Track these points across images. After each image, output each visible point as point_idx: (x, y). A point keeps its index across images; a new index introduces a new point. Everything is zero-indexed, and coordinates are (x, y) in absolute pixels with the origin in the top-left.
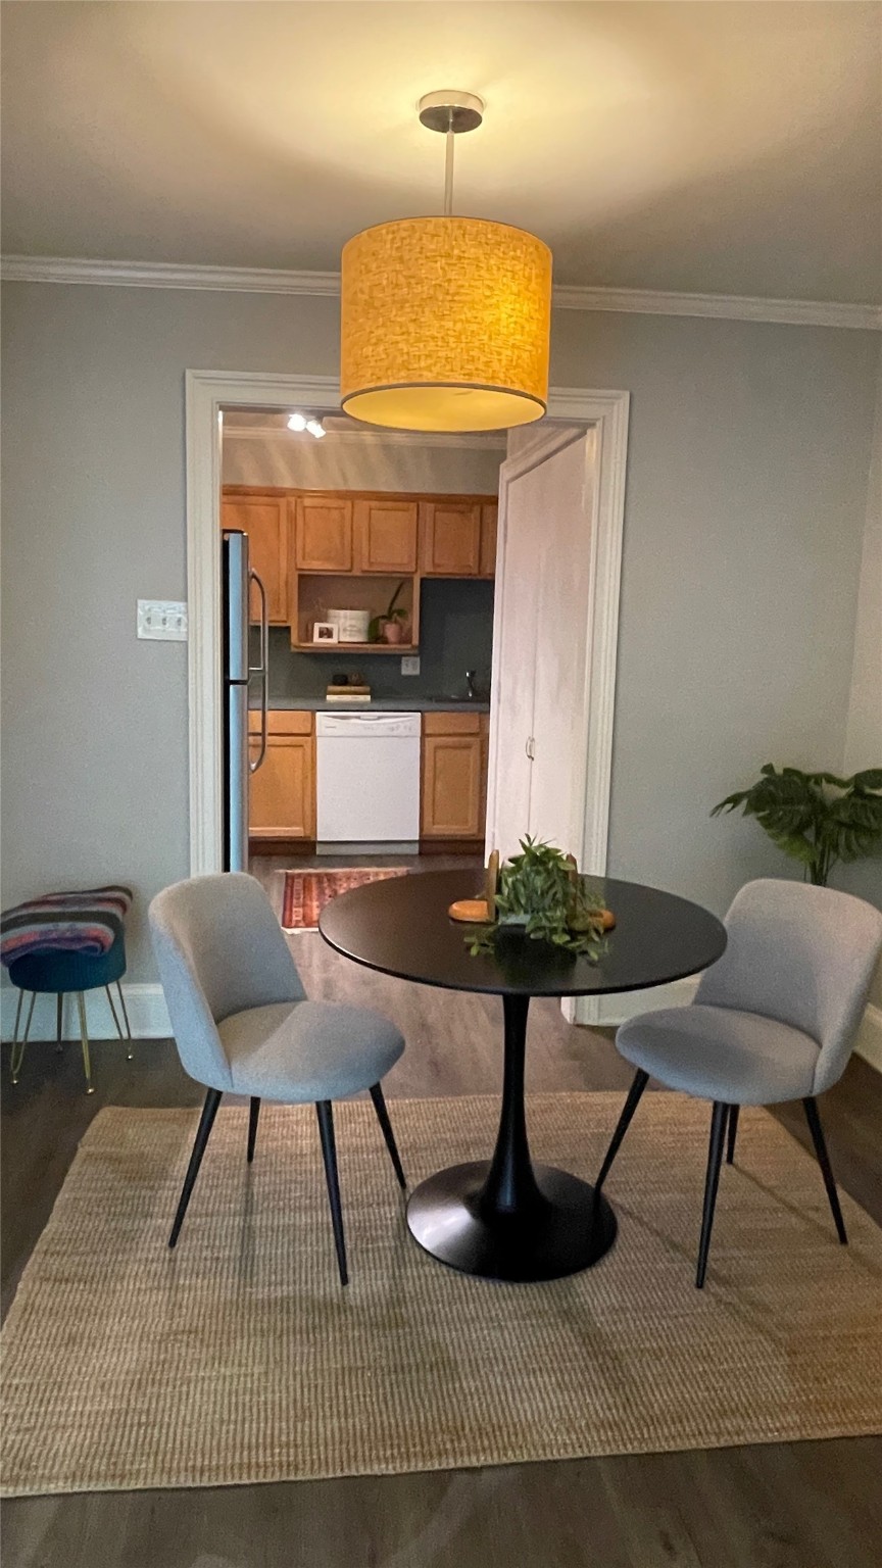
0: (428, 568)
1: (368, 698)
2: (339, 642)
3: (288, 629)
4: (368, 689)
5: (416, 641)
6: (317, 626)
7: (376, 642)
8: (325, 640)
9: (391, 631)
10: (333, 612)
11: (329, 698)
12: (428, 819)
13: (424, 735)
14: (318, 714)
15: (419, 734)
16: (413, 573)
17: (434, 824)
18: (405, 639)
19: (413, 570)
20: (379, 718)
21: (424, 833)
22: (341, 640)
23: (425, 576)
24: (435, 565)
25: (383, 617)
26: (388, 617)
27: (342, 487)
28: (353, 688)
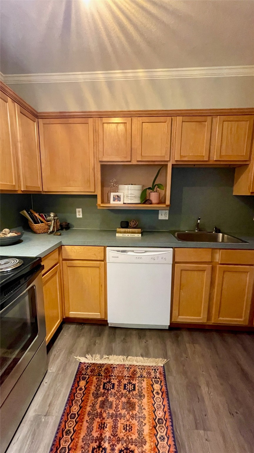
0: (177, 158)
1: (140, 235)
2: (124, 203)
3: (96, 196)
4: (140, 230)
5: (168, 202)
6: (112, 194)
7: (144, 203)
8: (117, 202)
9: (154, 197)
10: (121, 187)
11: (117, 235)
12: (175, 312)
13: (174, 263)
14: (108, 248)
15: (171, 263)
16: (167, 161)
17: (179, 315)
18: (161, 201)
19: (169, 160)
20: (146, 252)
21: (173, 320)
22: (125, 202)
23: (175, 163)
24: (181, 156)
25: (149, 188)
26: (152, 189)
27: (125, 109)
28: (131, 230)
